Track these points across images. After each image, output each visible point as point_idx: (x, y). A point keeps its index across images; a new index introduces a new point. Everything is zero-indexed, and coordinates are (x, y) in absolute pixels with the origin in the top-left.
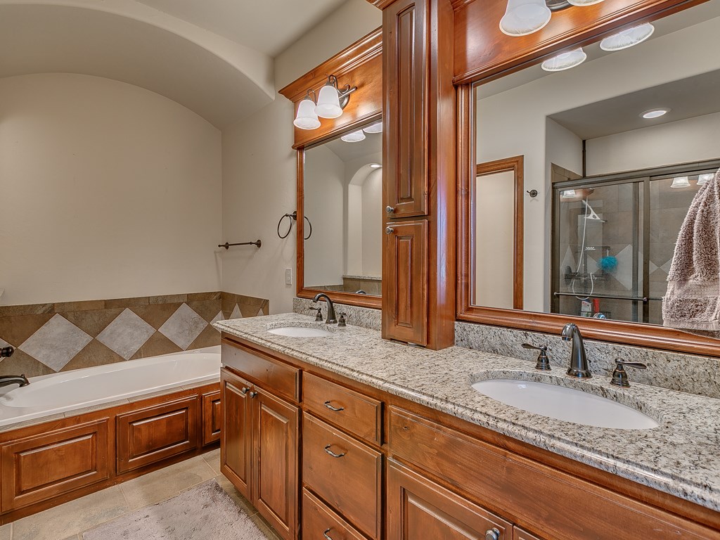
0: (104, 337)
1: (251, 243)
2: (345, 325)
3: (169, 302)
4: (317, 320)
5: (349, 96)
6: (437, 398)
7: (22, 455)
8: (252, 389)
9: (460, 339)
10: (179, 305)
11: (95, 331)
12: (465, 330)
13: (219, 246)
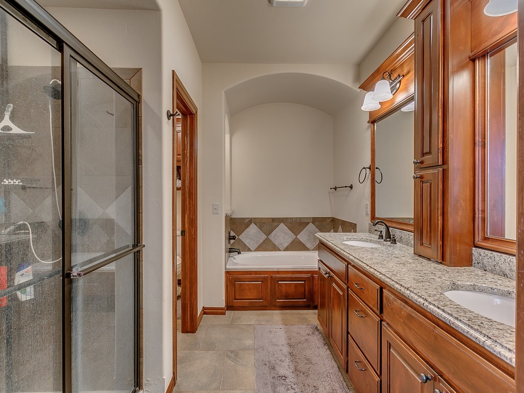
0: (271, 237)
1: (346, 187)
2: (396, 243)
3: (302, 221)
4: (379, 238)
5: (400, 81)
6: (403, 286)
7: (236, 283)
8: (329, 273)
9: (476, 262)
10: (309, 223)
11: (268, 233)
12: (481, 255)
13: (331, 189)
